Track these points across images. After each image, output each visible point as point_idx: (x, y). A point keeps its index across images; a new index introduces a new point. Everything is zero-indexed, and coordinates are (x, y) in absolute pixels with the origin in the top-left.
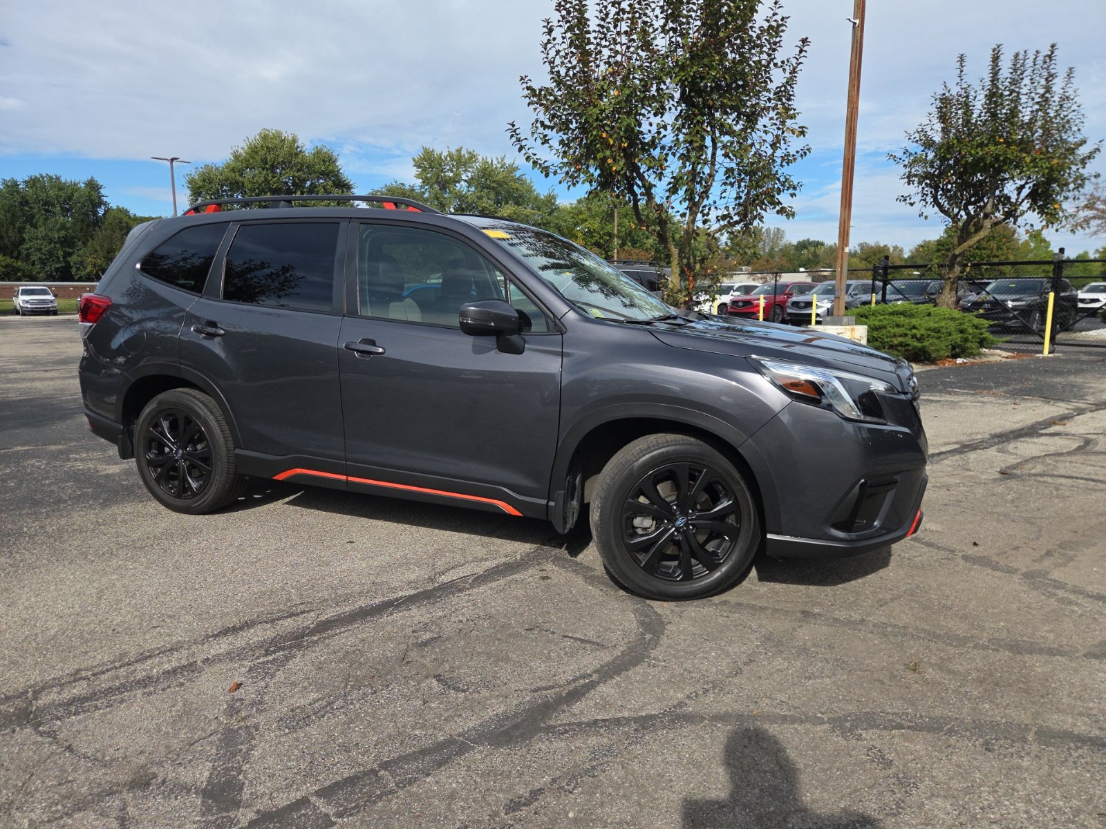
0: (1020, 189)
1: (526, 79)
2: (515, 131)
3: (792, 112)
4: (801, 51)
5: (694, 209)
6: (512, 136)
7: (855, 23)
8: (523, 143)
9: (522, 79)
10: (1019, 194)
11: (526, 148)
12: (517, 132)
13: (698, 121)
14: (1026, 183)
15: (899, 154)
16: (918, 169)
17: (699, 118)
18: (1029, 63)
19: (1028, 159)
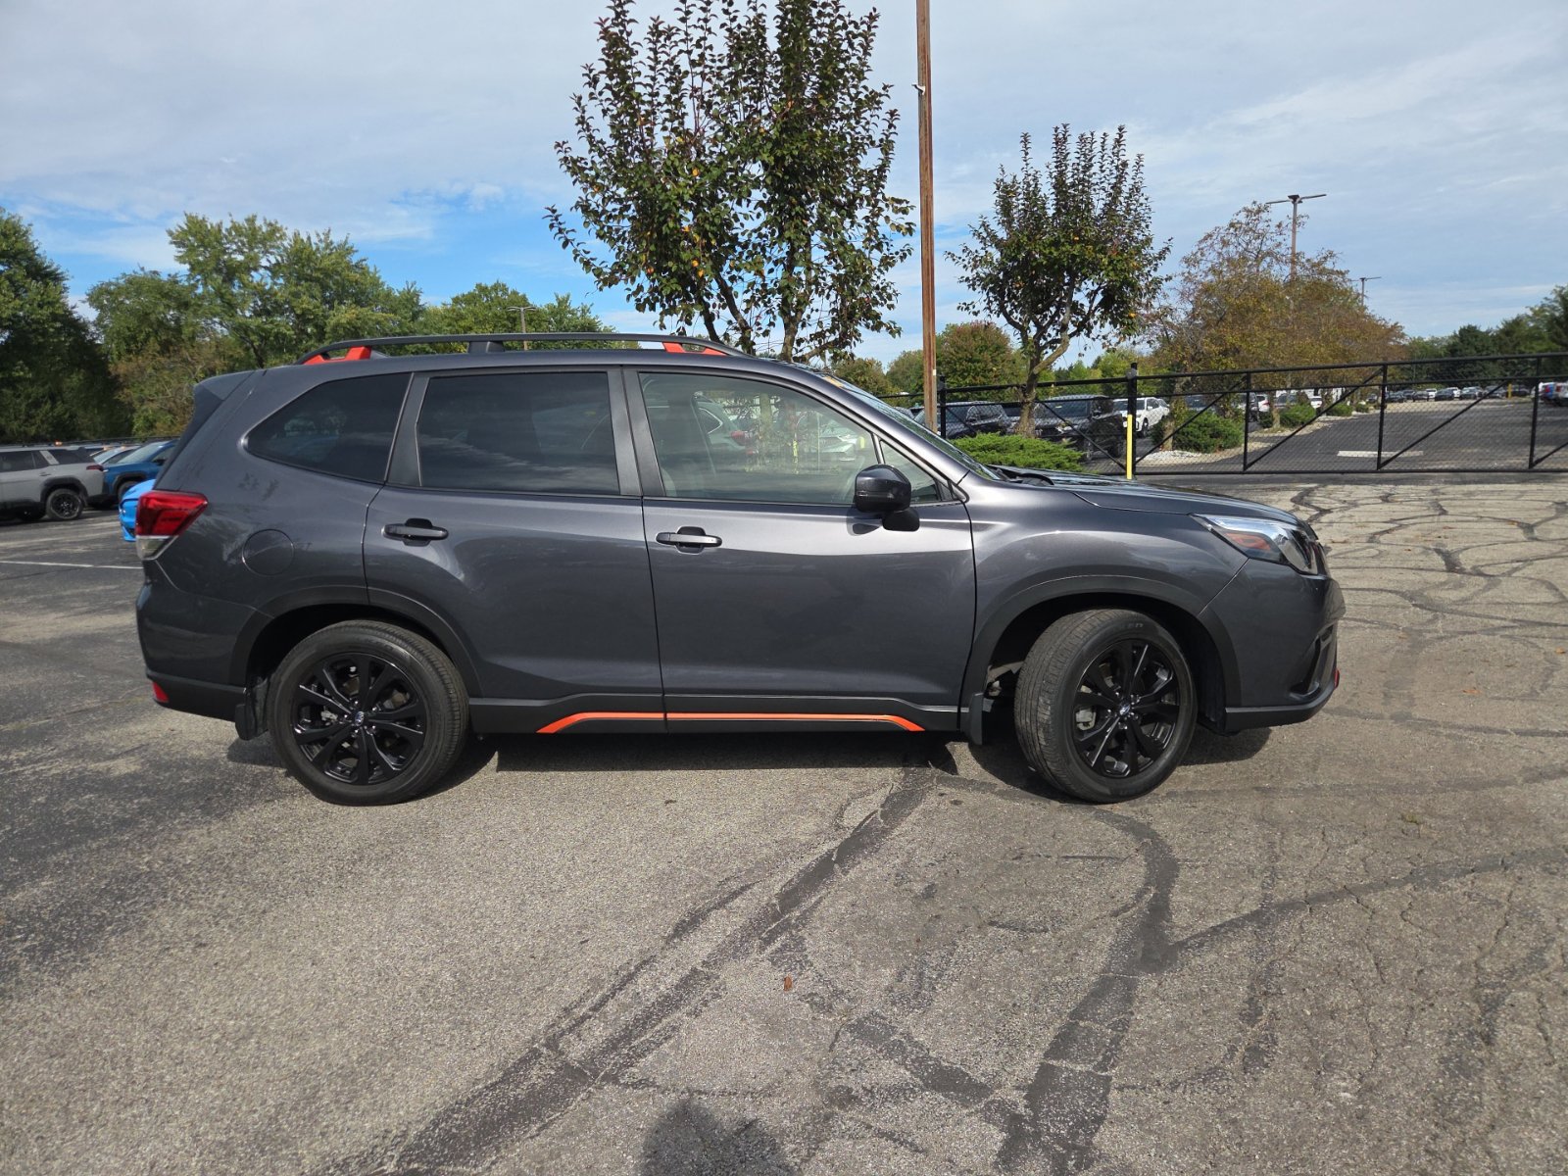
0: (1092, 295)
1: (565, 146)
2: (556, 219)
4: (891, 126)
5: (792, 326)
6: (552, 226)
7: (921, 91)
8: (570, 236)
9: (558, 145)
10: (1091, 302)
11: (575, 243)
12: (560, 219)
13: (797, 213)
14: (1099, 288)
16: (983, 271)
17: (798, 208)
18: (1097, 147)
19: (1105, 261)
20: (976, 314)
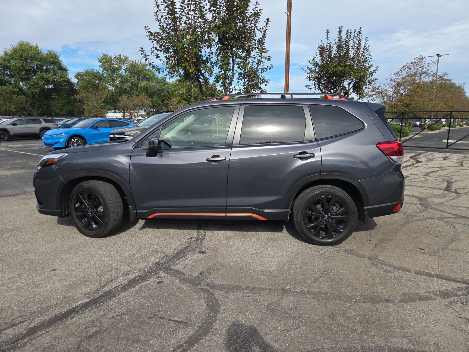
0: (350, 84)
1: (148, 28)
2: (143, 51)
3: (265, 50)
4: (267, 24)
5: (226, 90)
6: (142, 54)
7: (288, 14)
8: (147, 57)
9: (145, 27)
10: (349, 86)
11: (149, 59)
12: (144, 52)
13: (226, 52)
14: (352, 82)
15: (305, 68)
16: (312, 75)
17: (226, 50)
18: (352, 34)
19: (352, 73)
20: (311, 89)
